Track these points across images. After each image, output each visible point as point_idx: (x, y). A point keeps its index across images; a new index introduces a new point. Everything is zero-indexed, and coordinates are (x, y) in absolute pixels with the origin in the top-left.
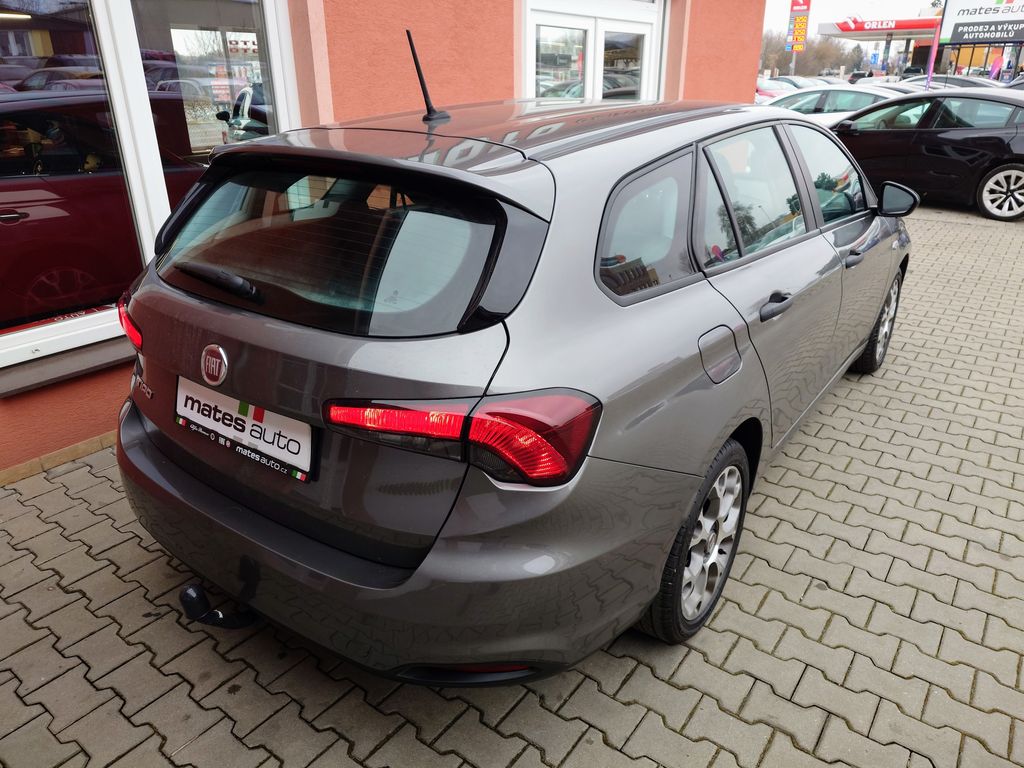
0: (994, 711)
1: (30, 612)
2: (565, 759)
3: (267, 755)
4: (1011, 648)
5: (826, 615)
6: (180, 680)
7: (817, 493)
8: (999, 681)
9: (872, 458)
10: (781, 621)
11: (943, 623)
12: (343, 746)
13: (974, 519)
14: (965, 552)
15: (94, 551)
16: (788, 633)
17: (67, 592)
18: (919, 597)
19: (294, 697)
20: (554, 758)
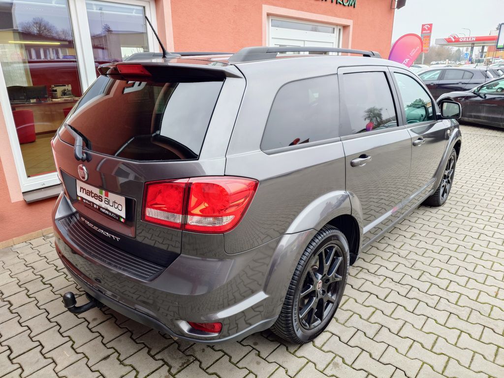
0: (441, 354)
1: (28, 291)
2: (239, 361)
3: (114, 351)
4: (457, 328)
5: (372, 310)
6: (84, 320)
7: (383, 258)
8: (447, 342)
9: (415, 243)
10: (351, 311)
11: (428, 316)
12: (146, 350)
13: (457, 272)
14: (448, 286)
15: (58, 269)
16: (353, 316)
17: (45, 284)
18: (419, 304)
19: (130, 330)
20: (235, 360)
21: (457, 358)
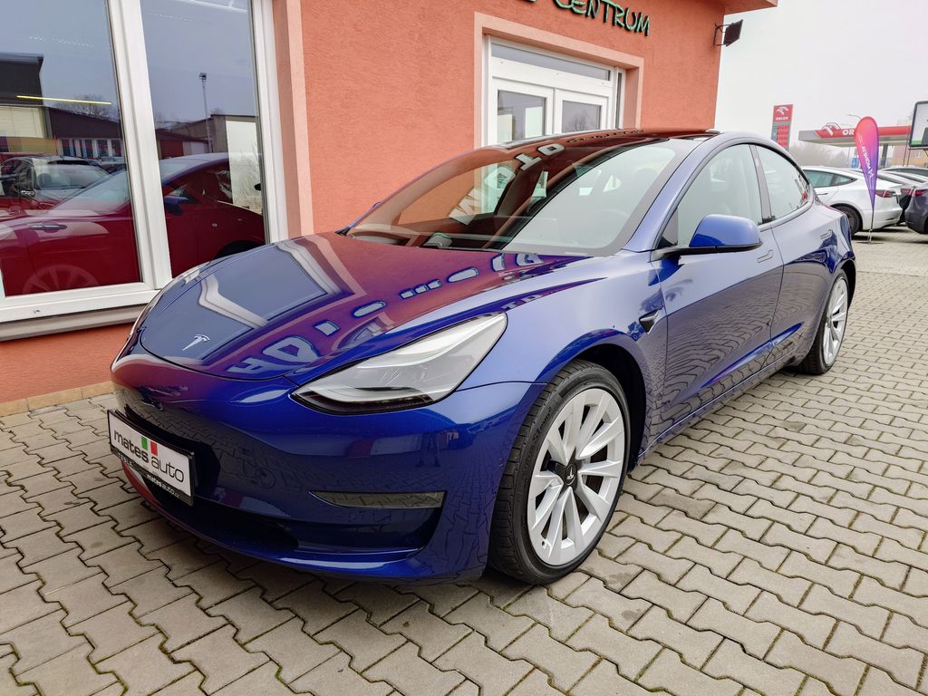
0: (820, 614)
2: (388, 621)
4: (853, 568)
5: (677, 536)
6: (75, 546)
7: (700, 451)
8: (833, 593)
9: (764, 430)
10: (631, 537)
13: (849, 475)
14: (832, 498)
16: (635, 546)
17: (11, 486)
18: (773, 527)
19: (166, 563)
20: (378, 619)
21: (853, 622)
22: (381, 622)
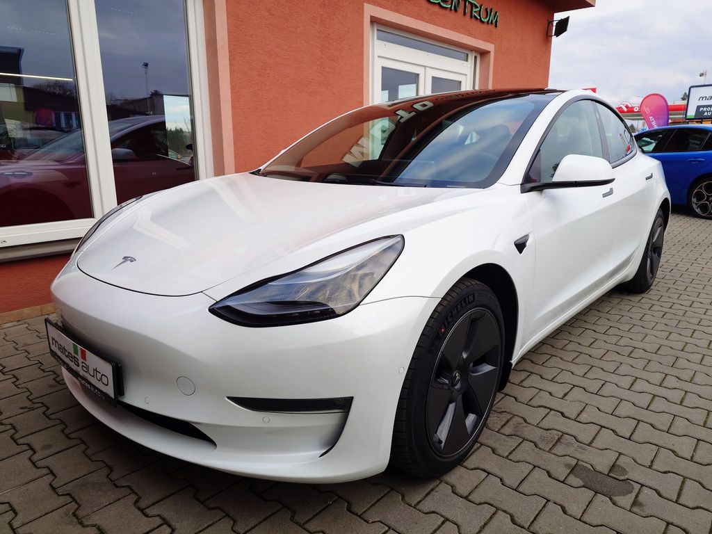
0: (697, 508)
2: (311, 519)
3: (71, 500)
6: (27, 448)
7: (564, 358)
9: (614, 340)
10: (518, 436)
11: (657, 443)
12: (133, 498)
13: (692, 378)
14: (683, 399)
16: (523, 445)
18: (639, 426)
19: (108, 464)
20: (301, 518)
22: (305, 520)
